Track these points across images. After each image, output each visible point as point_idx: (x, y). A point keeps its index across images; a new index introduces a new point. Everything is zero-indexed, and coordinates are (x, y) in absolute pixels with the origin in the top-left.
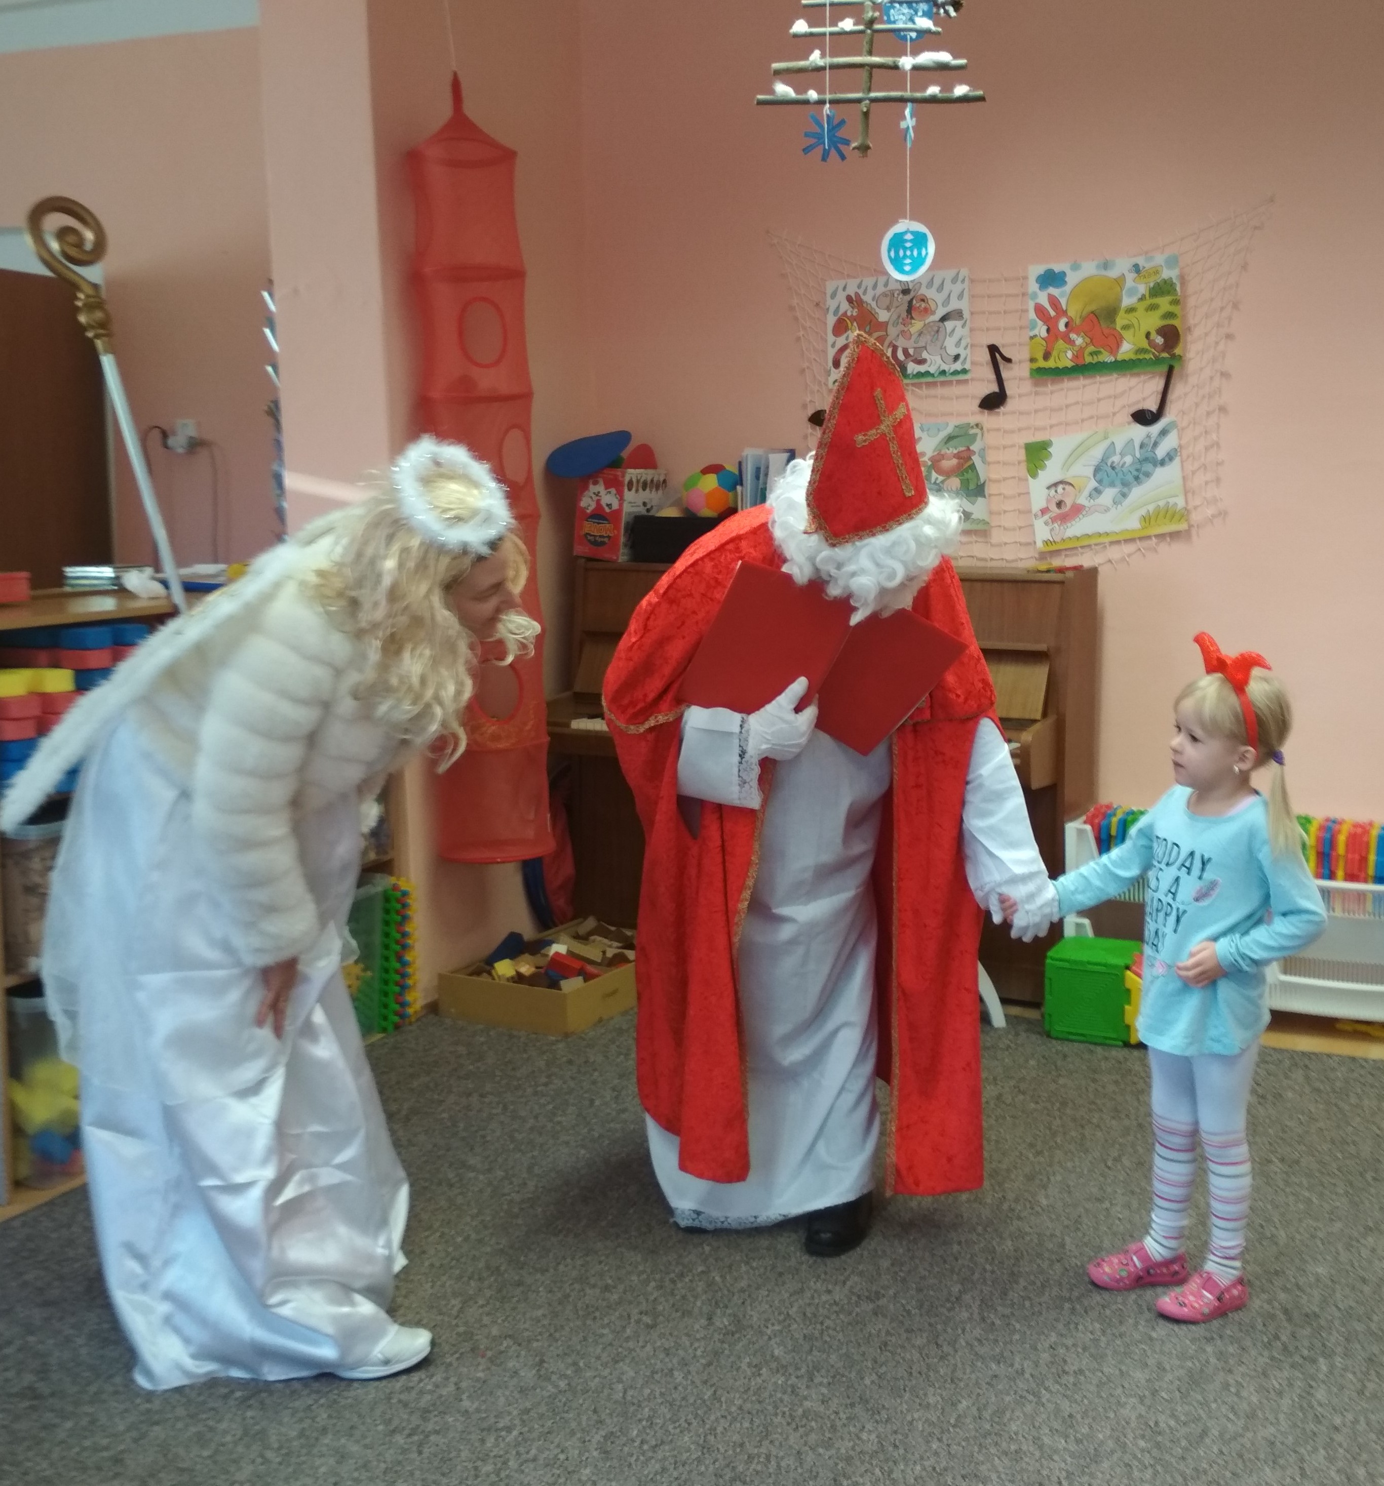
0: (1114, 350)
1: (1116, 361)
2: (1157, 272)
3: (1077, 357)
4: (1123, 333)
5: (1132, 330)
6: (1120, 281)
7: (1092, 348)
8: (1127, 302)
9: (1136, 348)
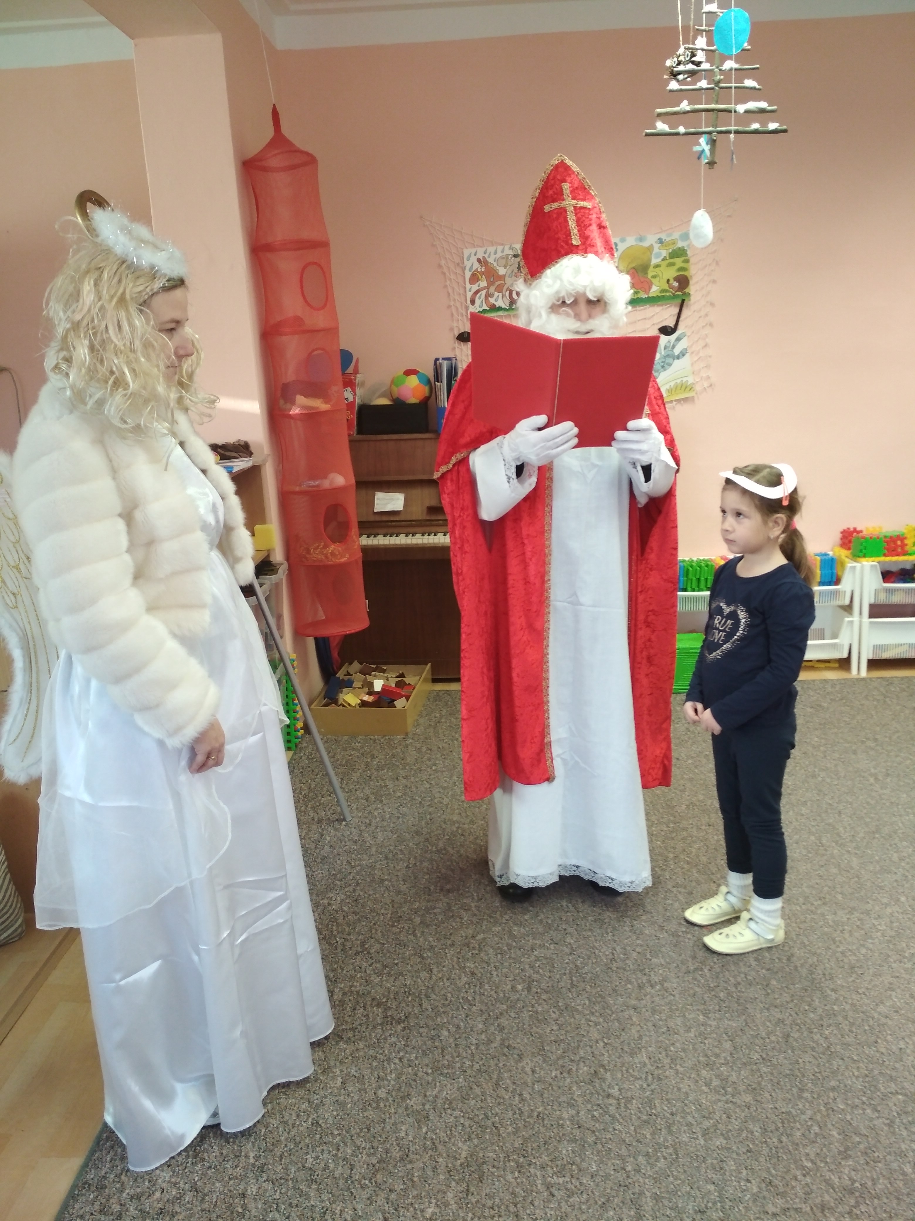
0: (648, 289)
1: (648, 298)
2: (674, 243)
4: (653, 280)
5: (658, 279)
6: (650, 248)
8: (654, 261)
9: (661, 289)
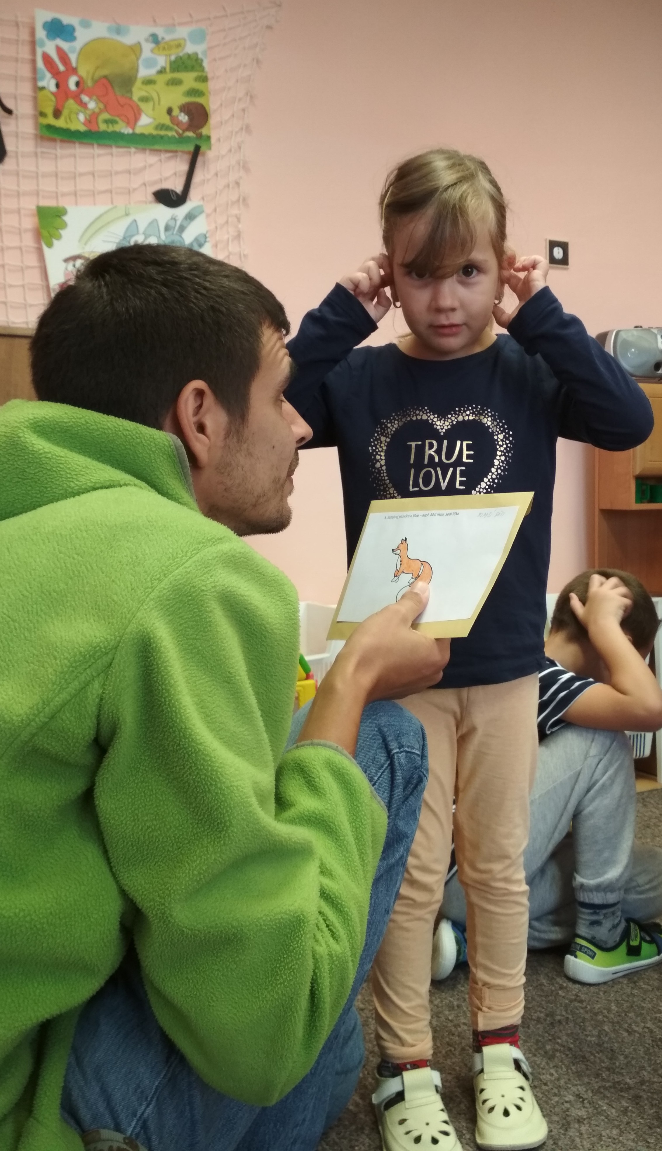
1: (134, 135)
2: (179, 46)
3: (90, 122)
4: (142, 105)
5: (150, 104)
6: (136, 49)
7: (105, 116)
8: (143, 72)
9: (156, 123)
